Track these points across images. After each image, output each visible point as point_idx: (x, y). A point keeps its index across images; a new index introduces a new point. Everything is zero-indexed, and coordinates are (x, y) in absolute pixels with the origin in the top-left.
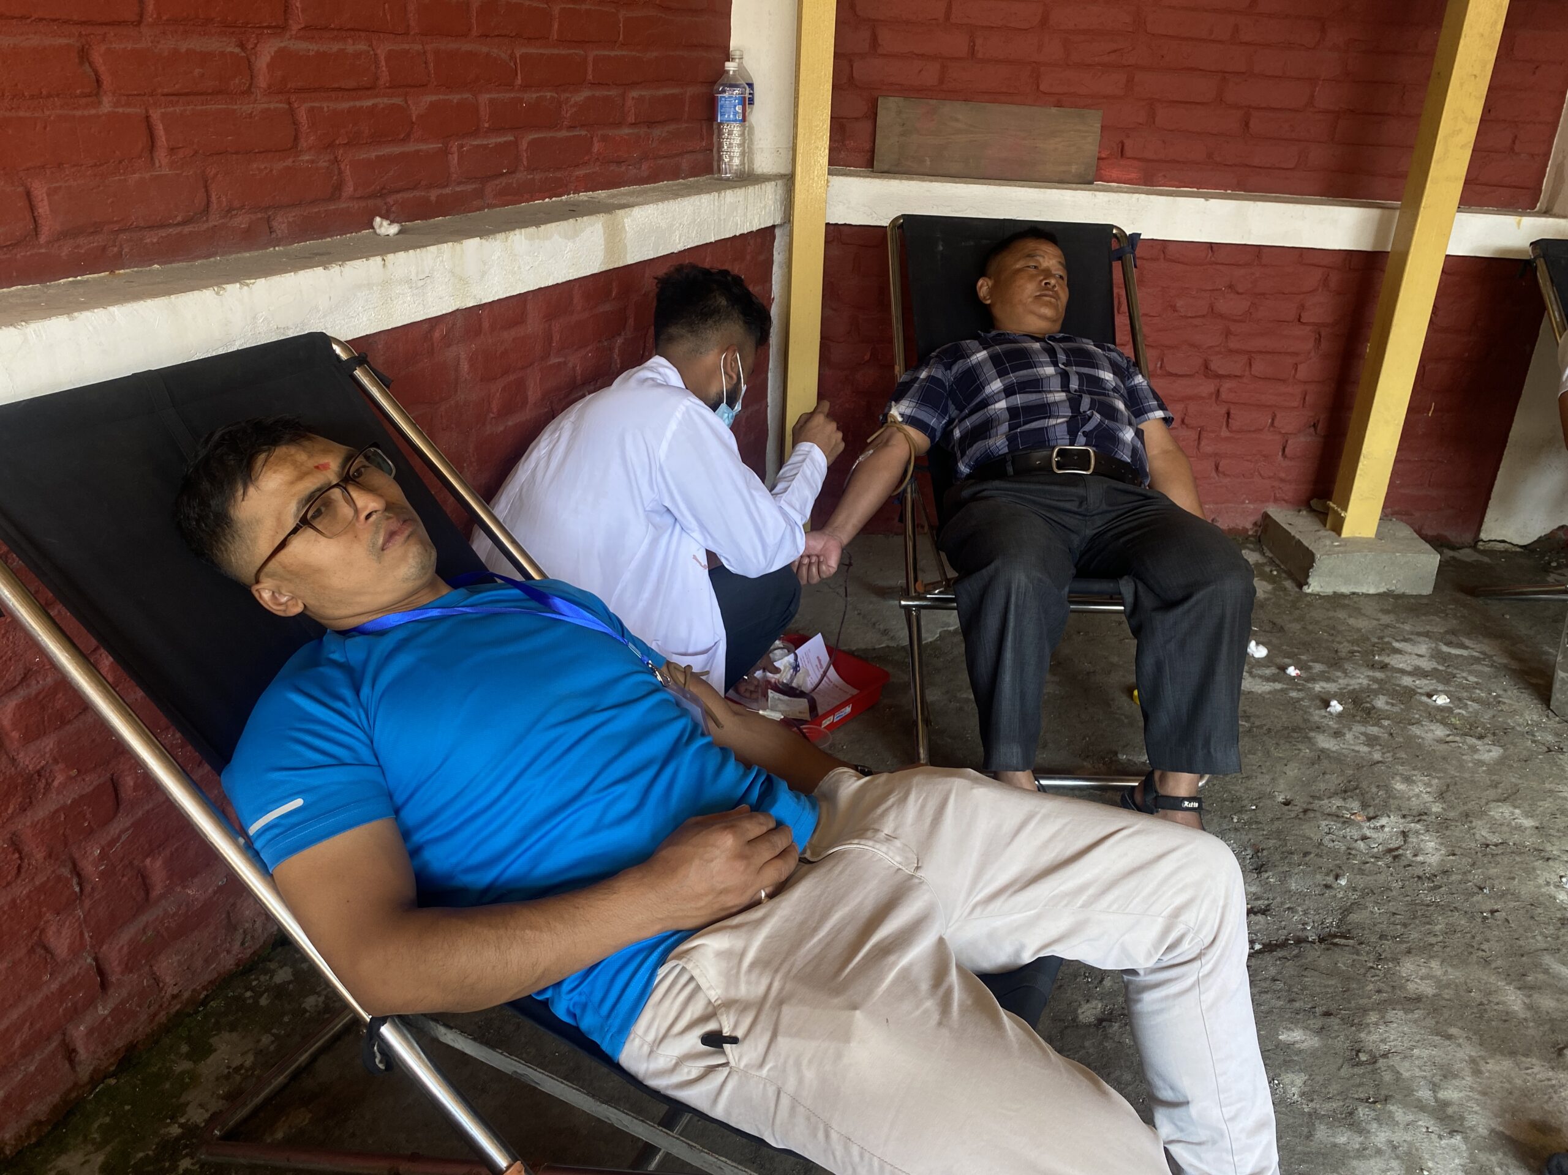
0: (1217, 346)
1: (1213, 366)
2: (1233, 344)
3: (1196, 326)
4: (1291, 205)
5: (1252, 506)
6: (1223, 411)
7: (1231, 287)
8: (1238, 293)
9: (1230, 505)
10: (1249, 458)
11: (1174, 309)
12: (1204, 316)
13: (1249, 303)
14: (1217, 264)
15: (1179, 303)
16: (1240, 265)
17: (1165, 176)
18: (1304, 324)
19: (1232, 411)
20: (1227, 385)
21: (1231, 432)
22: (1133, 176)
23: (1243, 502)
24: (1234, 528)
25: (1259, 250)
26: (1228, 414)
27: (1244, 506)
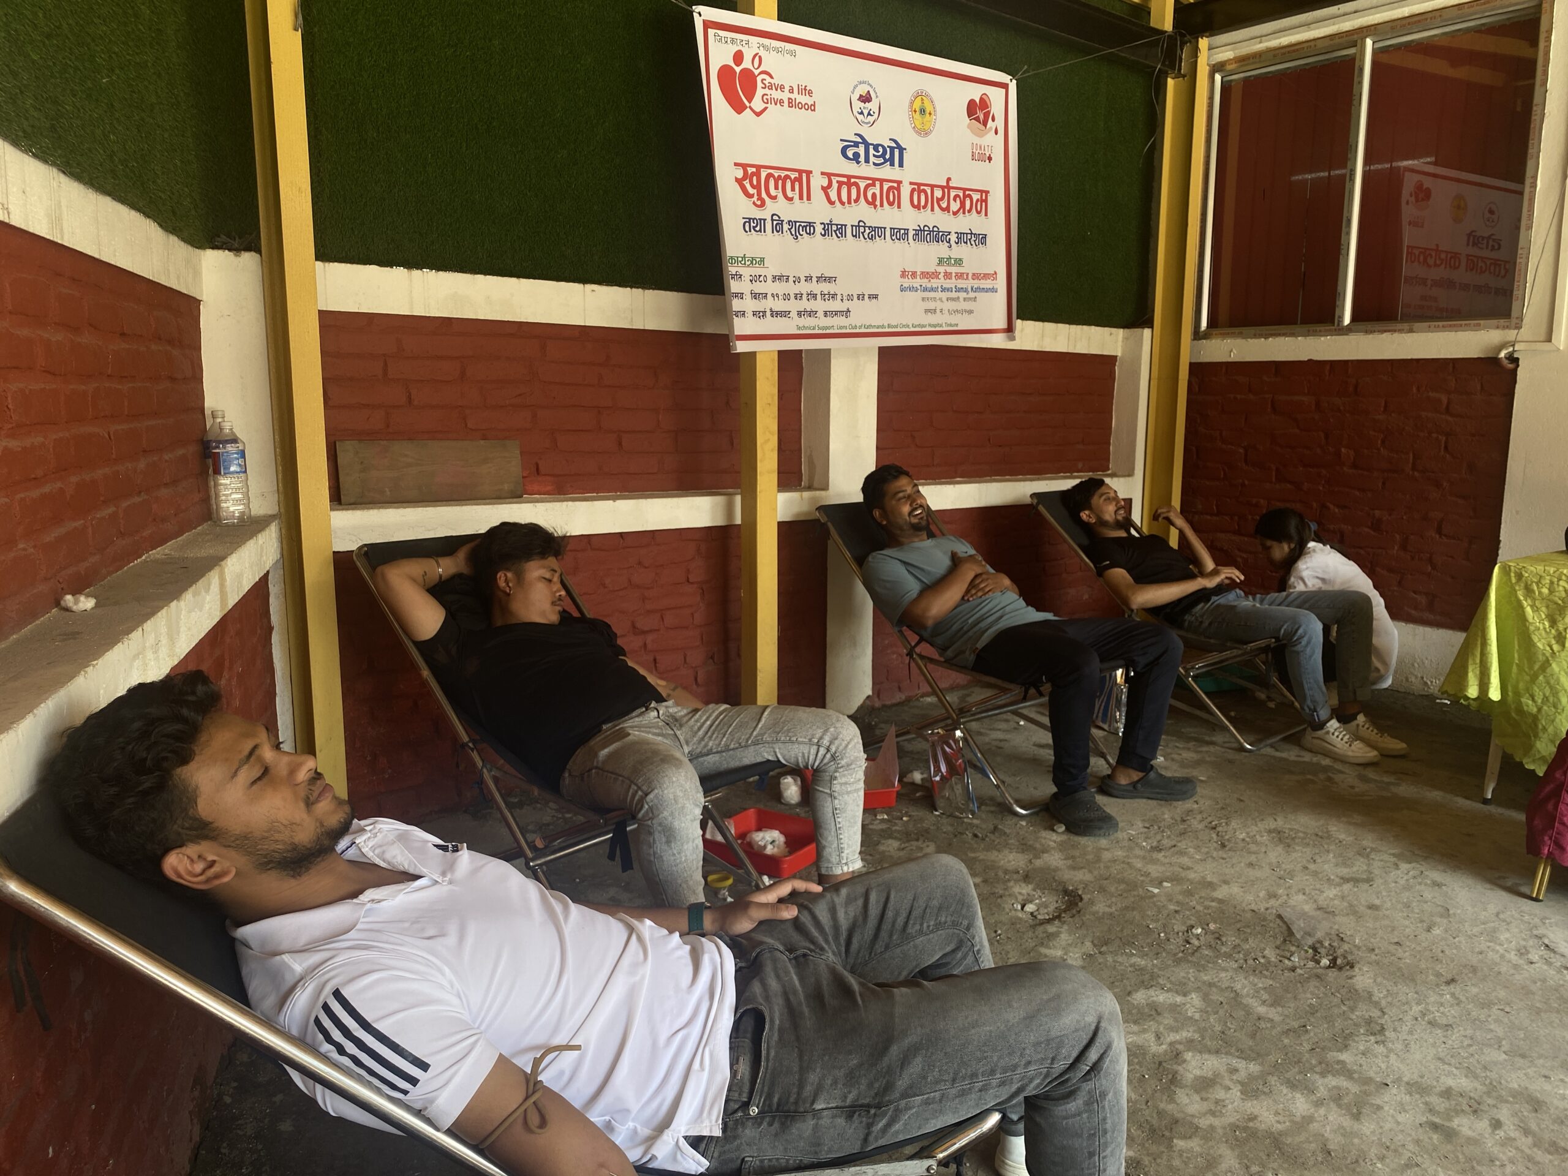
1: (639, 625)
2: (649, 606)
4: (669, 499)
7: (640, 563)
8: (646, 568)
11: (604, 586)
13: (654, 574)
14: (628, 548)
15: (607, 581)
16: (643, 546)
17: (571, 486)
18: (692, 583)
20: (652, 636)
22: (549, 488)
25: (652, 534)
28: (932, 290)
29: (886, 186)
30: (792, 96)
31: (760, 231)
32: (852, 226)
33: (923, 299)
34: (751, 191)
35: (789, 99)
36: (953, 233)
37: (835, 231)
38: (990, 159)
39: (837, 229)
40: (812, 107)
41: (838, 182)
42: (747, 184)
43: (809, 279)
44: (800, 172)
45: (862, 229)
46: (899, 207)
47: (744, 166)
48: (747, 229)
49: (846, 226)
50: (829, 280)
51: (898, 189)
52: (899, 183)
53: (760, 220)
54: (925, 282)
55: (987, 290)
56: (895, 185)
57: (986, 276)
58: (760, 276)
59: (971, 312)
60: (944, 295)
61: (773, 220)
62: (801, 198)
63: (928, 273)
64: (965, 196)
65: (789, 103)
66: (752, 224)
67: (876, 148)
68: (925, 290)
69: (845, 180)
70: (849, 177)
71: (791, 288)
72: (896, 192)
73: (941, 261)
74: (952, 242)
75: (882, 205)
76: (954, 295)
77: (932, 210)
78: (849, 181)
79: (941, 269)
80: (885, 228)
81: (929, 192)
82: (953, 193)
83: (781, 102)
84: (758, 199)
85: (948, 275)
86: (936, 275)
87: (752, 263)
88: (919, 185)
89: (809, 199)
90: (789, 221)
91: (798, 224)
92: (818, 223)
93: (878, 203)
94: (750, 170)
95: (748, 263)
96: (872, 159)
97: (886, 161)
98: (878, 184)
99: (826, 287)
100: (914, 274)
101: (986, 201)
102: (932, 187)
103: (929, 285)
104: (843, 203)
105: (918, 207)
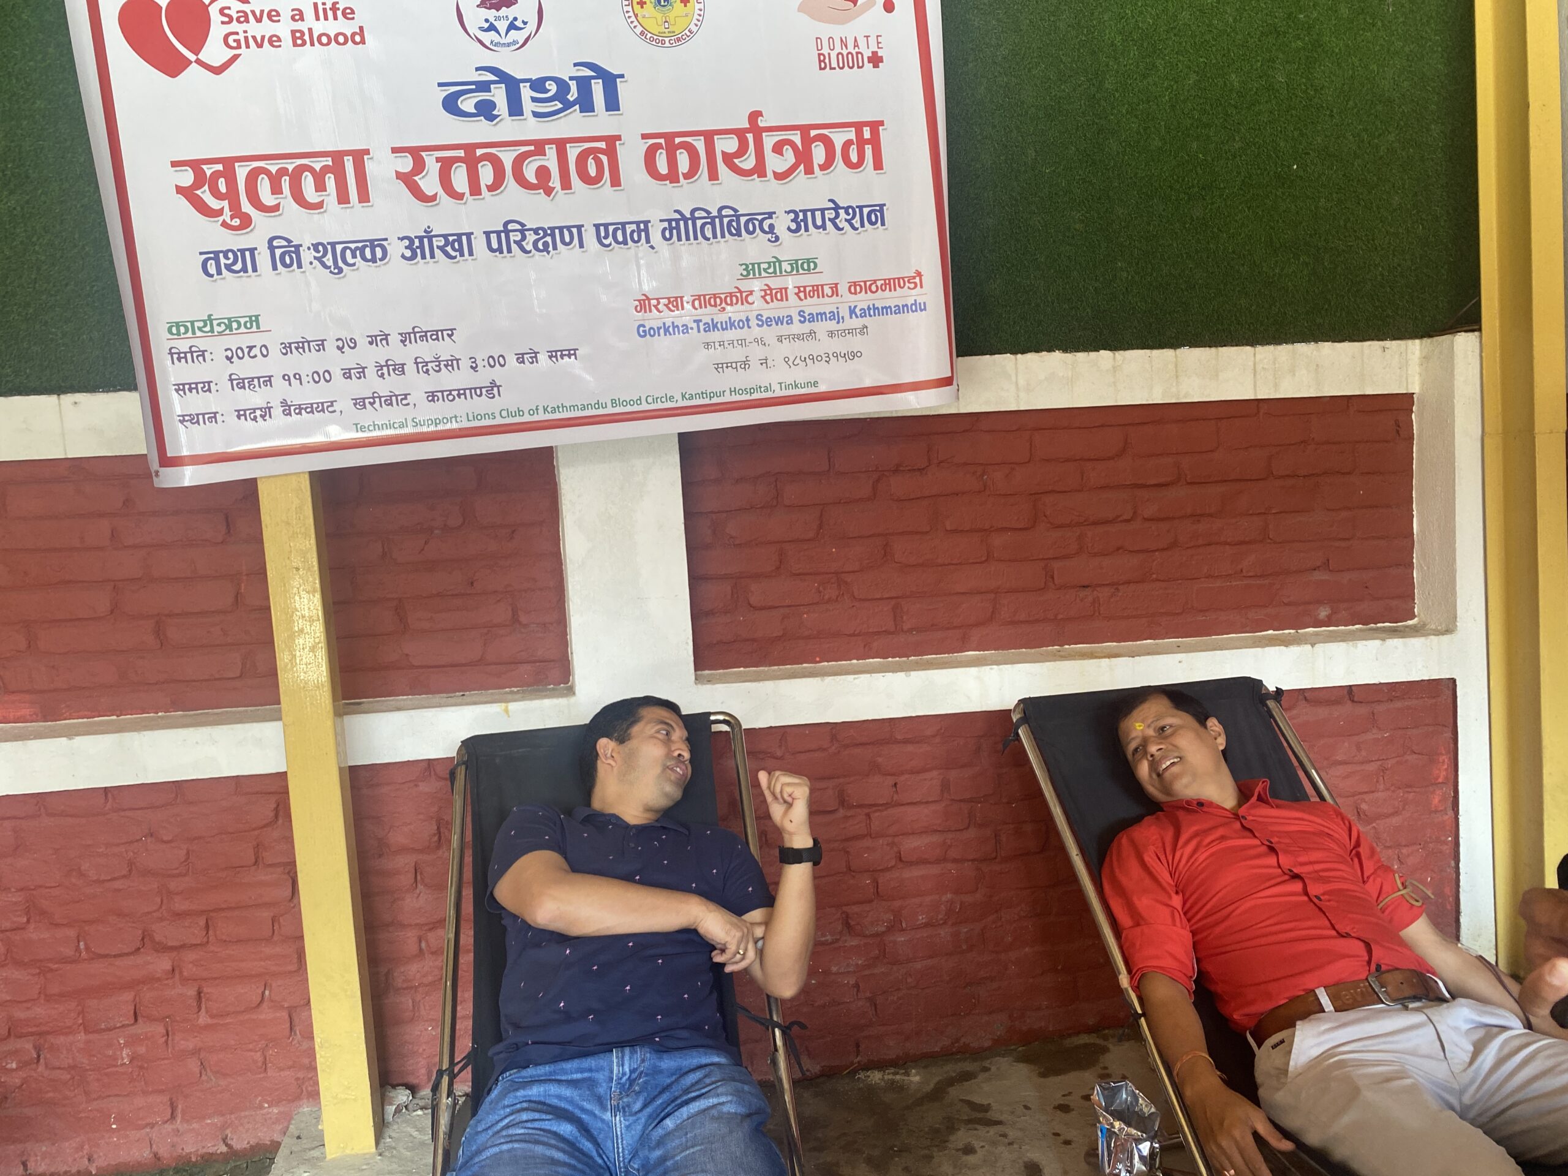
0: (158, 910)
1: (158, 937)
2: (180, 905)
3: (119, 890)
5: (276, 1111)
6: (192, 992)
7: (151, 835)
8: (165, 842)
9: (243, 1114)
10: (251, 1046)
11: (82, 874)
12: (124, 877)
13: (185, 852)
14: (124, 810)
15: (85, 866)
16: (158, 807)
17: (69, 707)
19: (205, 990)
20: (190, 956)
21: (212, 1016)
22: (28, 712)
23: (261, 1107)
24: (257, 1144)
25: (178, 787)
26: (199, 993)
27: (265, 1110)
28: (731, 324)
29: (573, 152)
30: (302, 26)
31: (244, 269)
32: (487, 234)
33: (707, 345)
34: (214, 203)
35: (293, 32)
36: (780, 213)
37: (442, 248)
38: (876, 60)
39: (447, 243)
40: (359, 37)
41: (438, 160)
42: (205, 194)
43: (379, 339)
44: (338, 156)
45: (515, 237)
46: (616, 182)
47: (195, 165)
48: (212, 269)
49: (469, 235)
50: (436, 335)
51: (611, 153)
52: (612, 141)
53: (242, 251)
54: (707, 314)
55: (899, 310)
56: (602, 145)
57: (890, 284)
58: (251, 348)
59: (853, 355)
60: (770, 333)
61: (272, 248)
62: (343, 198)
63: (715, 296)
64: (807, 141)
65: (294, 39)
66: (223, 261)
67: (538, 85)
68: (712, 327)
69: (461, 153)
70: (470, 148)
71: (334, 360)
72: (604, 159)
73: (750, 270)
74: (781, 229)
75: (566, 185)
76: (797, 328)
77: (713, 176)
78: (471, 156)
79: (756, 285)
80: (579, 228)
81: (700, 144)
82: (769, 141)
83: (274, 41)
84: (232, 218)
85: (772, 295)
86: (741, 297)
87: (229, 327)
88: (669, 137)
89: (364, 197)
90: (316, 247)
91: (339, 248)
92: (393, 239)
93: (555, 182)
94: (209, 170)
95: (217, 329)
96: (528, 106)
97: (568, 105)
98: (551, 151)
99: (425, 350)
100: (675, 303)
101: (875, 141)
102: (709, 136)
103: (721, 318)
104: (459, 196)
105: (673, 176)
